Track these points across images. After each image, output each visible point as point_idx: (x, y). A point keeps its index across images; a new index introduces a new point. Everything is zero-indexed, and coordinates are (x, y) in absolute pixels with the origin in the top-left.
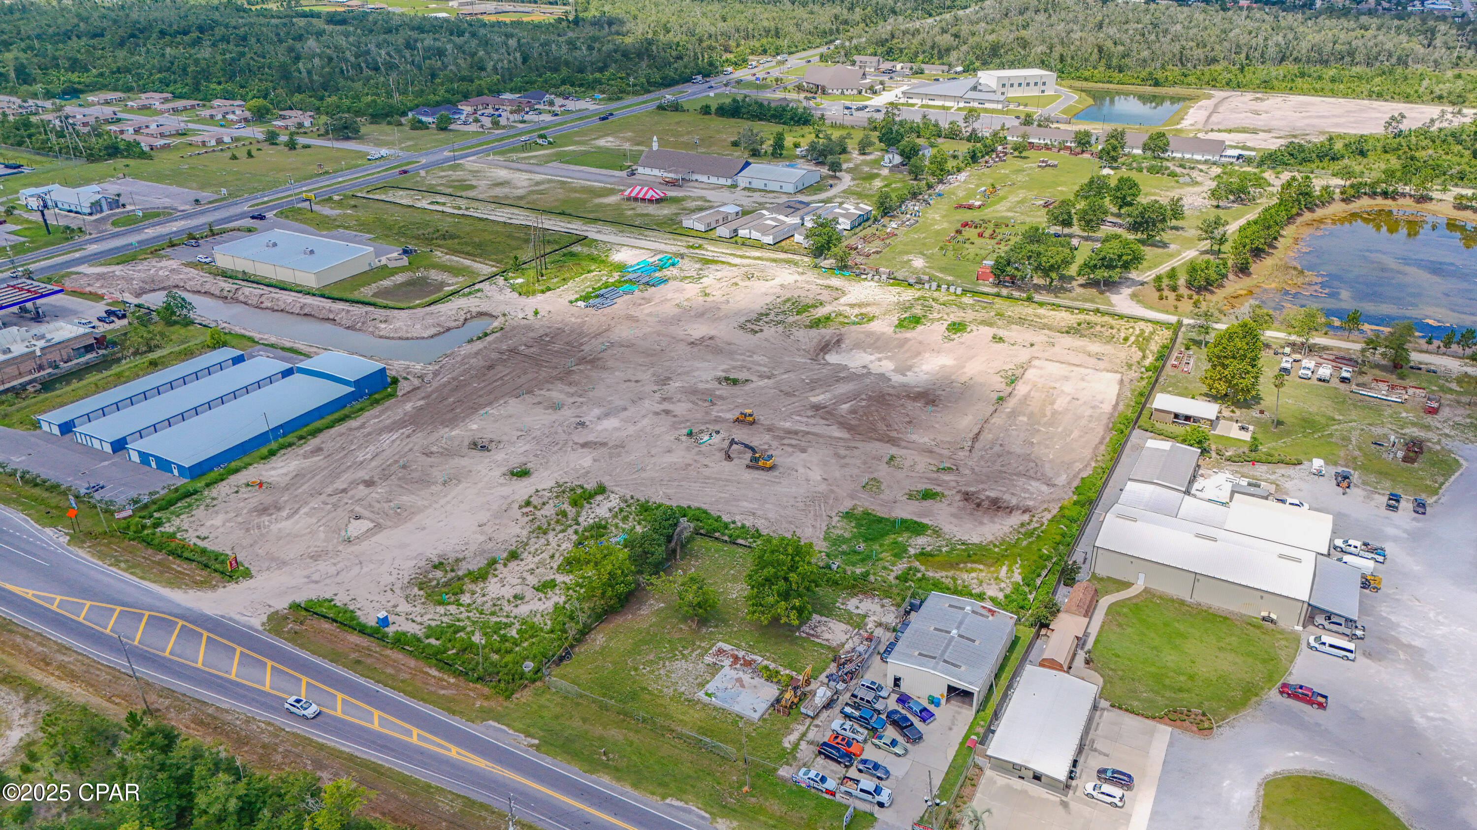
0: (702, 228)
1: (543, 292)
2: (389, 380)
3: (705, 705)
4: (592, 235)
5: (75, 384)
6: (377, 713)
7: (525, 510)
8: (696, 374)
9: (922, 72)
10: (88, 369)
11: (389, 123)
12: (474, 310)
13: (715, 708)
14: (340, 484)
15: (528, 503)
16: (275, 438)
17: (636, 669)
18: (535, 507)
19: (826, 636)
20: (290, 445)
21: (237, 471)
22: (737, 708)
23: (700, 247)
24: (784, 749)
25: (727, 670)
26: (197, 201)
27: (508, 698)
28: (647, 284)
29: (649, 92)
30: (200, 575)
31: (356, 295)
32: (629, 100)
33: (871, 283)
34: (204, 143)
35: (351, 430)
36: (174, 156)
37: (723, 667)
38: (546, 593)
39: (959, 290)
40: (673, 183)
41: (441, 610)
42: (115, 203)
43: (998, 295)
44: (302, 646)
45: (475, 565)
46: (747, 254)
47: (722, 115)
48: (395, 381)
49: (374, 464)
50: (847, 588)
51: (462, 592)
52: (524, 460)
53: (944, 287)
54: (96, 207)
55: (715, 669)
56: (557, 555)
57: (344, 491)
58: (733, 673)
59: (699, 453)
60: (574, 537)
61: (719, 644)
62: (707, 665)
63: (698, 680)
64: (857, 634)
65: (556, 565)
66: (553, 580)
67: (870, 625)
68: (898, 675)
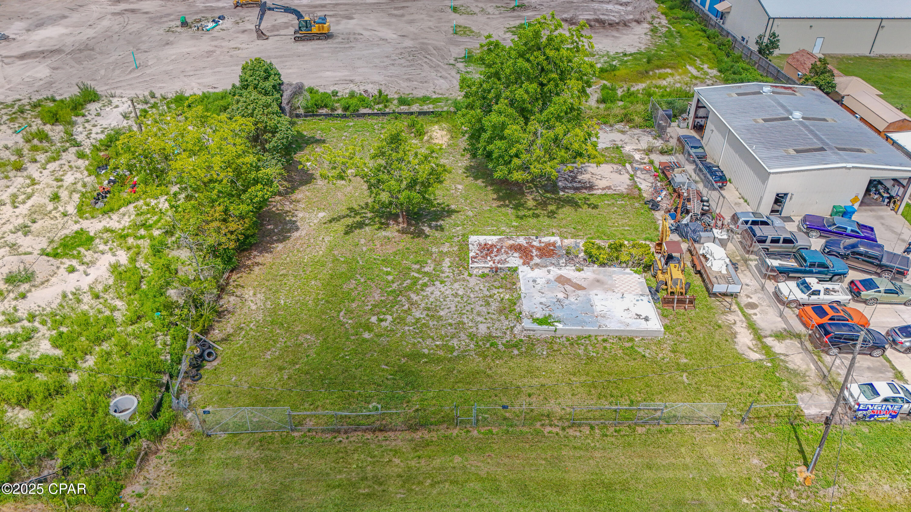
3: (550, 343)
13: (577, 340)
17: (368, 327)
22: (611, 326)
25: (525, 273)
37: (514, 270)
38: (79, 256)
56: (64, 194)
58: (539, 274)
59: (215, 38)
60: (80, 162)
61: (473, 239)
62: (484, 276)
63: (494, 306)
64: (635, 170)
65: (71, 209)
66: (81, 232)
67: (637, 156)
68: (782, 191)
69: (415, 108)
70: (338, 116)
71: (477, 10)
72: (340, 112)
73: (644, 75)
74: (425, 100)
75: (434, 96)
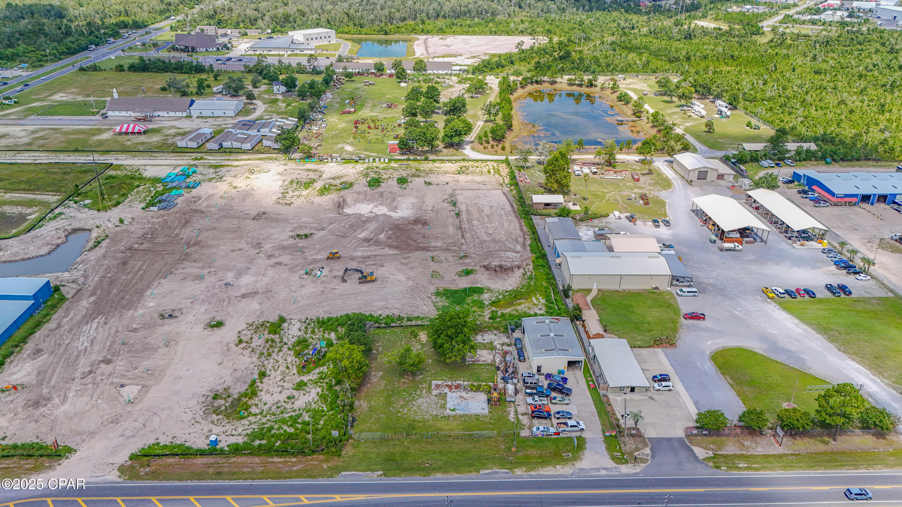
1: (115, 206)
2: (53, 290)
3: (454, 417)
4: (114, 162)
6: (265, 497)
7: (242, 346)
8: (274, 237)
9: (246, 34)
12: (69, 228)
13: (461, 416)
14: (82, 369)
15: (240, 341)
17: (400, 412)
18: (247, 342)
19: (482, 359)
20: (10, 354)
22: (473, 412)
23: (202, 158)
24: (513, 423)
25: (449, 394)
27: (339, 456)
28: (188, 187)
29: (61, 59)
30: (29, 463)
33: (332, 164)
35: (52, 330)
37: (446, 393)
38: (304, 390)
39: (387, 160)
40: (144, 119)
41: (245, 422)
43: (408, 160)
44: (166, 479)
45: (242, 388)
46: (239, 158)
48: (56, 289)
49: (96, 348)
51: (248, 407)
52: (210, 316)
53: (377, 159)
55: (442, 396)
56: (290, 366)
57: (91, 372)
58: (454, 395)
59: (323, 282)
60: (289, 352)
61: (433, 382)
62: (436, 395)
63: (439, 405)
64: (496, 353)
65: (295, 371)
66: (302, 381)
67: (498, 347)
68: (539, 365)
69: (414, 323)
70: (383, 327)
71: (443, 259)
72: (383, 325)
73: (510, 304)
74: (418, 318)
75: (422, 316)
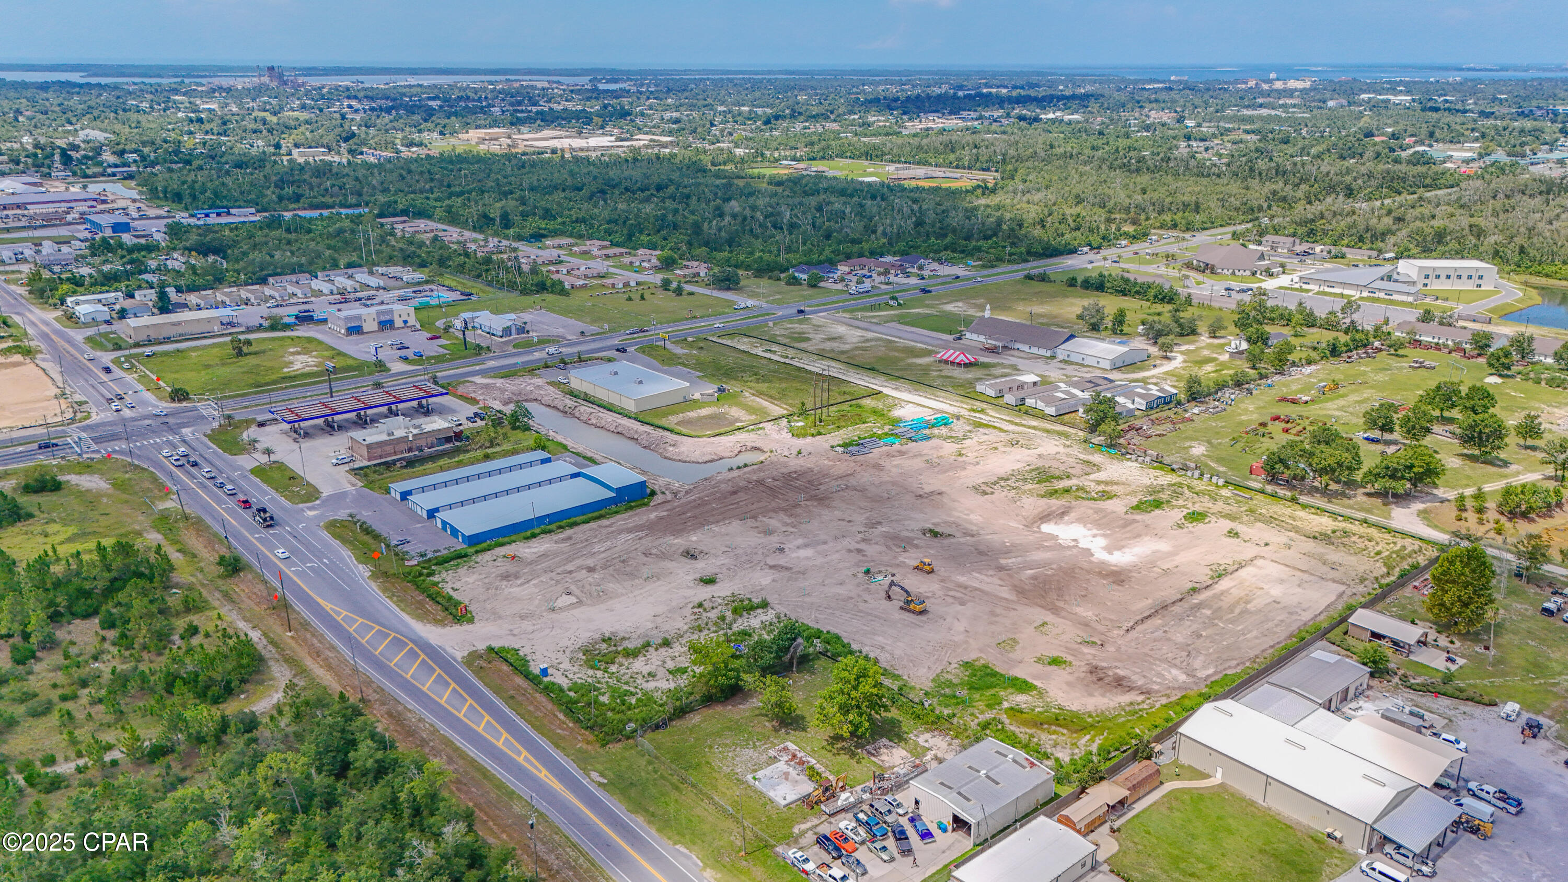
0: (992, 393)
2: (648, 491)
3: (749, 786)
4: (886, 391)
5: (430, 465)
6: (505, 735)
7: (696, 610)
8: (906, 523)
9: (1343, 257)
10: (443, 454)
11: (770, 278)
12: (750, 445)
13: (756, 791)
14: (569, 567)
15: (700, 605)
16: (538, 526)
17: (711, 748)
18: (704, 609)
19: (884, 757)
20: (550, 531)
21: (502, 545)
22: (772, 794)
24: (792, 833)
25: (781, 764)
26: (582, 332)
27: (603, 746)
28: (910, 439)
30: (441, 615)
31: (664, 422)
32: (1004, 268)
33: (1135, 464)
34: (613, 285)
35: (600, 527)
36: (585, 294)
37: (780, 761)
38: (675, 677)
39: (1221, 482)
40: (993, 350)
41: (590, 672)
42: (521, 330)
44: (481, 678)
46: (1024, 422)
47: (1087, 288)
48: (653, 493)
49: (603, 555)
50: (927, 723)
51: (613, 663)
52: (718, 570)
53: (1207, 476)
54: (507, 331)
55: (774, 760)
57: (570, 572)
58: (785, 767)
61: (788, 743)
62: (769, 757)
63: (754, 766)
64: (912, 762)
66: (686, 668)
71: (1057, 632)
74: (896, 676)
75: (904, 677)
